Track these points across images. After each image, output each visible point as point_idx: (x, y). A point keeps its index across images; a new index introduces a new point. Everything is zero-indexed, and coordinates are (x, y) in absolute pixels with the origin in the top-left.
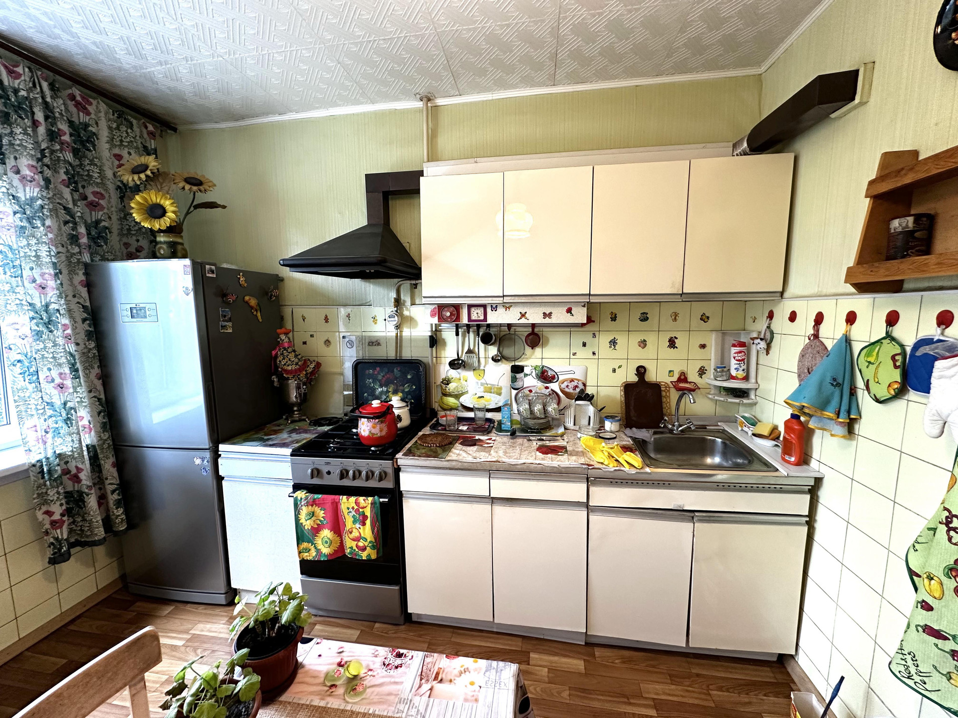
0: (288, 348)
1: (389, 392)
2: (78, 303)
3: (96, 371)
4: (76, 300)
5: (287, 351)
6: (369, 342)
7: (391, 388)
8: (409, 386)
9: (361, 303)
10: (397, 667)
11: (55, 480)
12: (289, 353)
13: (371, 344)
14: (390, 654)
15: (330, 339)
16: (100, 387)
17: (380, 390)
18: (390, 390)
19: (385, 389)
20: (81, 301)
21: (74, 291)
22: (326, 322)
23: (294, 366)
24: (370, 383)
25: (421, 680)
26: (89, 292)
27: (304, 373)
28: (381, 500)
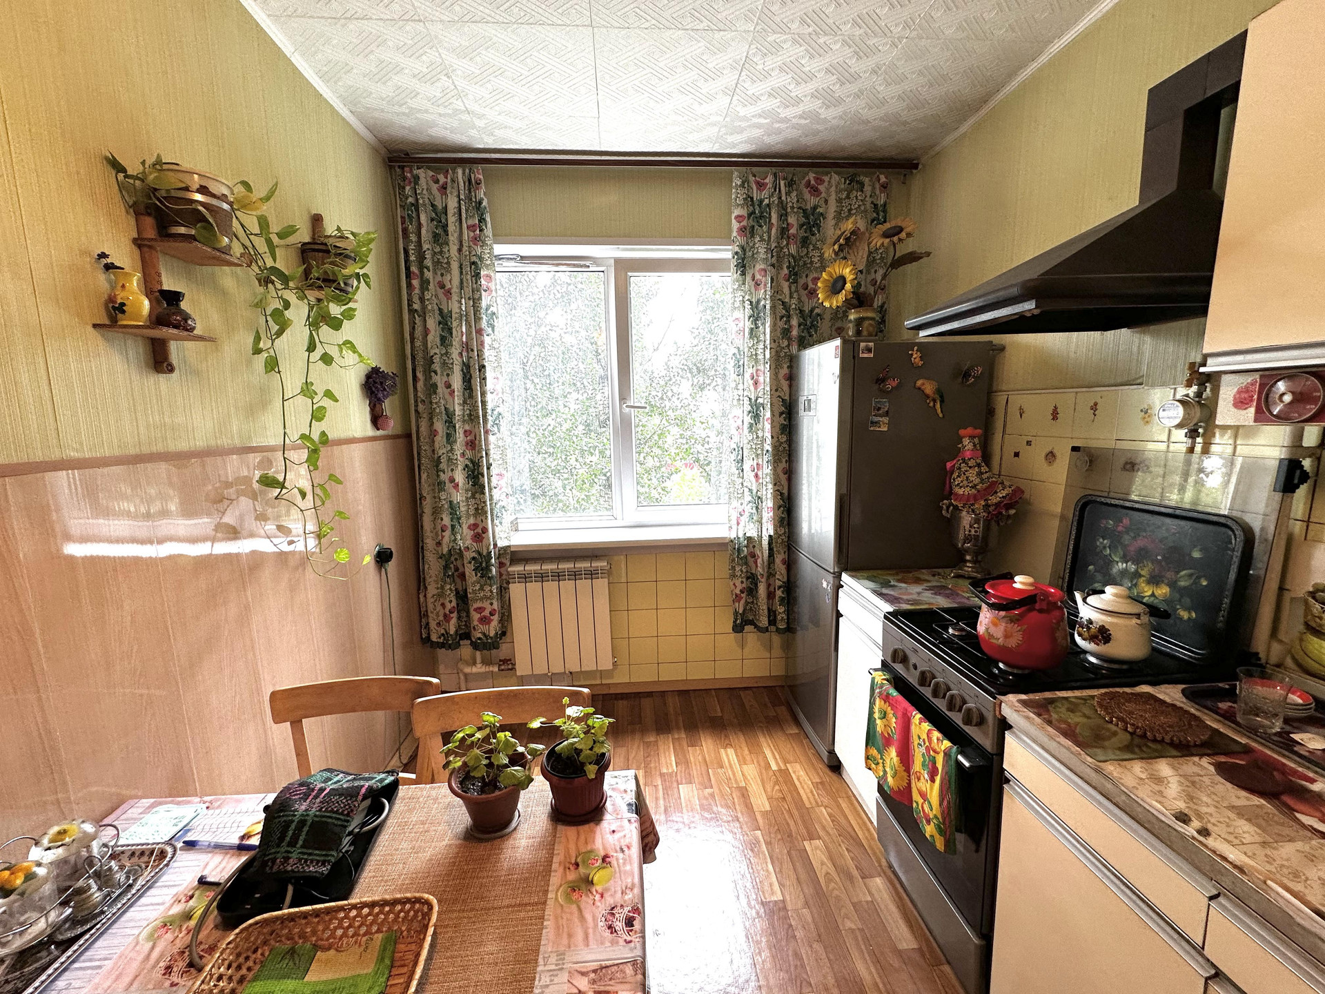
0: (969, 459)
1: (1141, 576)
2: (779, 396)
3: (783, 465)
4: (778, 394)
5: (967, 464)
6: (1126, 463)
7: (1146, 569)
8: (1190, 575)
9: (1125, 379)
10: (610, 927)
11: (741, 559)
12: (970, 467)
13: (1128, 466)
14: (630, 908)
15: (1055, 451)
16: (785, 483)
17: (1122, 566)
18: (1143, 573)
19: (1133, 568)
20: (782, 395)
21: (777, 385)
22: (1053, 419)
23: (968, 489)
24: (1105, 548)
25: (595, 971)
26: (790, 386)
27: (983, 503)
28: (960, 758)
